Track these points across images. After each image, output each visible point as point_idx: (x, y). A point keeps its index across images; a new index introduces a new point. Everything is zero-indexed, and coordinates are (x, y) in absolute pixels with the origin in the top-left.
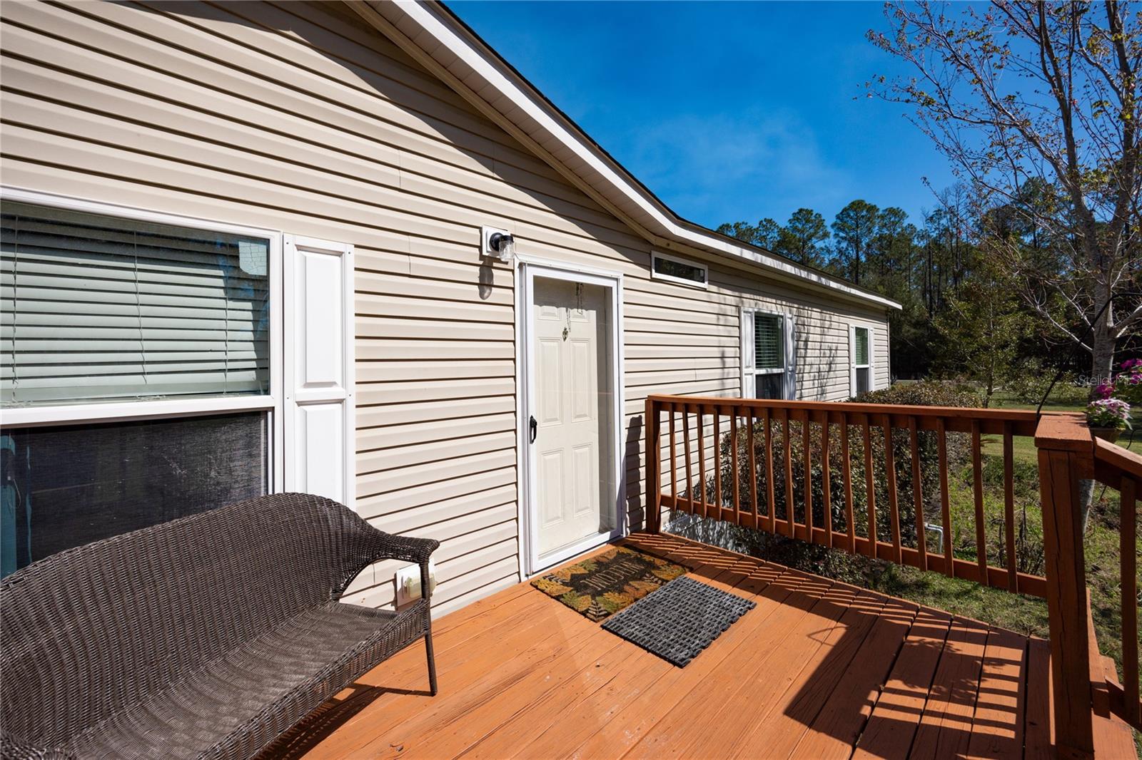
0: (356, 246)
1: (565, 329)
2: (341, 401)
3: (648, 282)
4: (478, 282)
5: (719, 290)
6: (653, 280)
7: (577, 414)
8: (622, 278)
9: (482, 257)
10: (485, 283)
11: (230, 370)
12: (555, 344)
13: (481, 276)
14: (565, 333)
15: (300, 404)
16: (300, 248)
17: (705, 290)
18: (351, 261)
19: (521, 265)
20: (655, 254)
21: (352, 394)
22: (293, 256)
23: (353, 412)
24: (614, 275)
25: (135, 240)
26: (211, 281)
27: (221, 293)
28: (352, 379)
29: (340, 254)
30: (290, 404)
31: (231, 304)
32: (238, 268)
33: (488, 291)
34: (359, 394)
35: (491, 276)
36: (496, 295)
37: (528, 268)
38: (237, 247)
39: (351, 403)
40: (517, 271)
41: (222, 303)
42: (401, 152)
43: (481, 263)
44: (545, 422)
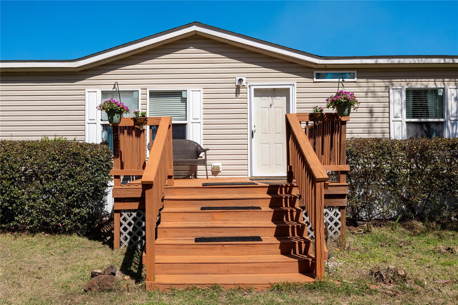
0: (203, 88)
1: (271, 104)
2: (200, 123)
3: (313, 83)
4: (235, 93)
5: (367, 80)
6: (314, 82)
7: (276, 132)
8: (295, 84)
9: (236, 86)
10: (237, 92)
11: (182, 116)
12: (267, 109)
13: (236, 91)
14: (271, 105)
15: (192, 123)
16: (192, 91)
17: (355, 82)
18: (202, 92)
19: (249, 86)
20: (315, 72)
21: (202, 121)
22: (191, 93)
23: (202, 125)
24: (292, 83)
25: (169, 94)
26: (179, 99)
27: (180, 102)
28: (202, 118)
29: (200, 91)
30: (190, 123)
31: (182, 104)
32: (182, 96)
33: (238, 95)
34: (204, 122)
35: (239, 91)
36: (241, 95)
37: (252, 86)
38: (182, 92)
39: (202, 123)
40: (248, 88)
41: (180, 103)
42: (214, 64)
43: (236, 87)
44: (262, 134)
